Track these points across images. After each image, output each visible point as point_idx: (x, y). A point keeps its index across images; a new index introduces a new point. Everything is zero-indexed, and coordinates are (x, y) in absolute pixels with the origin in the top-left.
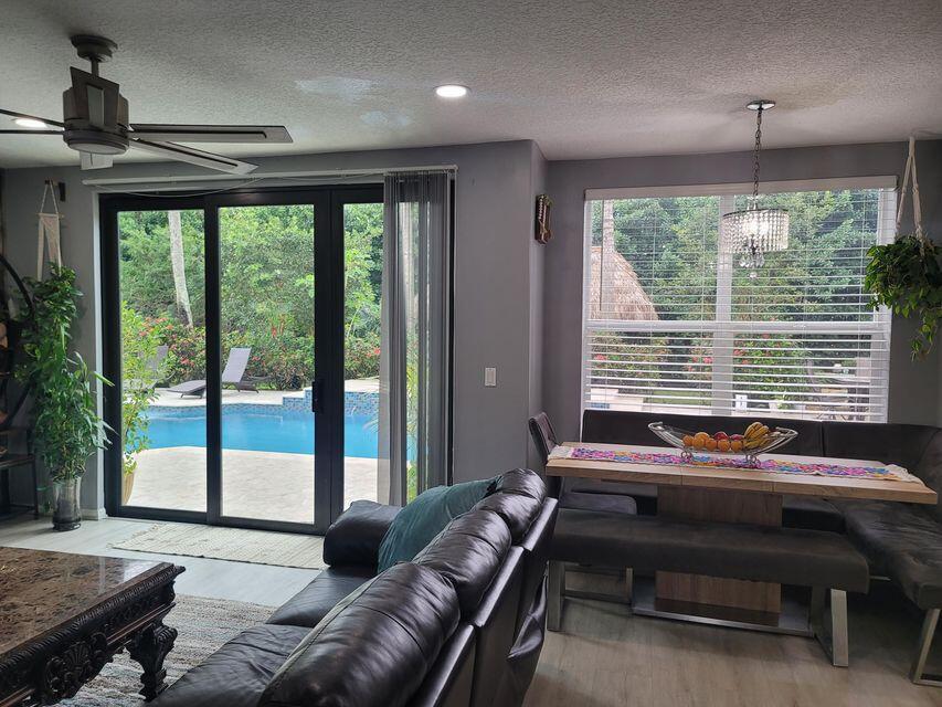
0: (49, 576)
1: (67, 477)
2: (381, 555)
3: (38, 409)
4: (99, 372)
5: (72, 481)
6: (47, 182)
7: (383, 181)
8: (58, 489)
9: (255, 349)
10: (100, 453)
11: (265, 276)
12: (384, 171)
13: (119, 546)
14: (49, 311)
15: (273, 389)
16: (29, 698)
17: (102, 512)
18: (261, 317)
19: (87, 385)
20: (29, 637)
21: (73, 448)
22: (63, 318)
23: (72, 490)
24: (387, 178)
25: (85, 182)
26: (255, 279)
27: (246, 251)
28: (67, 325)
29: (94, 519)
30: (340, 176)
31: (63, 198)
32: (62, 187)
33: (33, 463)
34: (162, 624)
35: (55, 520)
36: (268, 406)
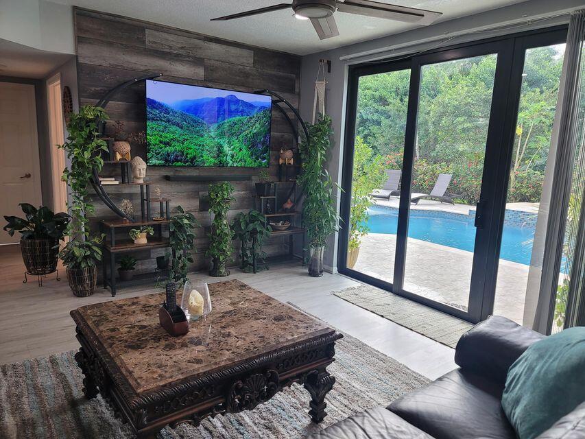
0: (260, 316)
1: (316, 246)
2: (509, 380)
3: (306, 202)
4: (339, 184)
5: (320, 248)
6: (321, 61)
7: (568, 22)
8: (312, 251)
9: (455, 176)
10: (337, 234)
11: (468, 125)
12: (571, 11)
13: (337, 294)
14: (315, 144)
15: (464, 204)
16: (221, 404)
17: (335, 269)
18: (461, 154)
19: (331, 191)
20: (223, 364)
21: (321, 228)
22: (322, 149)
23: (320, 253)
24: (573, 18)
25: (341, 58)
26: (460, 127)
27: (456, 108)
28: (324, 152)
29: (331, 272)
30: (525, 23)
31: (329, 71)
32: (329, 63)
33: (304, 233)
34: (325, 371)
35: (310, 270)
36: (458, 214)
